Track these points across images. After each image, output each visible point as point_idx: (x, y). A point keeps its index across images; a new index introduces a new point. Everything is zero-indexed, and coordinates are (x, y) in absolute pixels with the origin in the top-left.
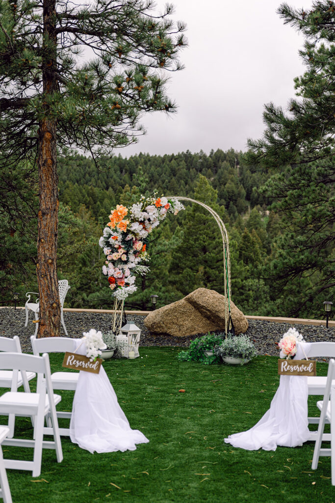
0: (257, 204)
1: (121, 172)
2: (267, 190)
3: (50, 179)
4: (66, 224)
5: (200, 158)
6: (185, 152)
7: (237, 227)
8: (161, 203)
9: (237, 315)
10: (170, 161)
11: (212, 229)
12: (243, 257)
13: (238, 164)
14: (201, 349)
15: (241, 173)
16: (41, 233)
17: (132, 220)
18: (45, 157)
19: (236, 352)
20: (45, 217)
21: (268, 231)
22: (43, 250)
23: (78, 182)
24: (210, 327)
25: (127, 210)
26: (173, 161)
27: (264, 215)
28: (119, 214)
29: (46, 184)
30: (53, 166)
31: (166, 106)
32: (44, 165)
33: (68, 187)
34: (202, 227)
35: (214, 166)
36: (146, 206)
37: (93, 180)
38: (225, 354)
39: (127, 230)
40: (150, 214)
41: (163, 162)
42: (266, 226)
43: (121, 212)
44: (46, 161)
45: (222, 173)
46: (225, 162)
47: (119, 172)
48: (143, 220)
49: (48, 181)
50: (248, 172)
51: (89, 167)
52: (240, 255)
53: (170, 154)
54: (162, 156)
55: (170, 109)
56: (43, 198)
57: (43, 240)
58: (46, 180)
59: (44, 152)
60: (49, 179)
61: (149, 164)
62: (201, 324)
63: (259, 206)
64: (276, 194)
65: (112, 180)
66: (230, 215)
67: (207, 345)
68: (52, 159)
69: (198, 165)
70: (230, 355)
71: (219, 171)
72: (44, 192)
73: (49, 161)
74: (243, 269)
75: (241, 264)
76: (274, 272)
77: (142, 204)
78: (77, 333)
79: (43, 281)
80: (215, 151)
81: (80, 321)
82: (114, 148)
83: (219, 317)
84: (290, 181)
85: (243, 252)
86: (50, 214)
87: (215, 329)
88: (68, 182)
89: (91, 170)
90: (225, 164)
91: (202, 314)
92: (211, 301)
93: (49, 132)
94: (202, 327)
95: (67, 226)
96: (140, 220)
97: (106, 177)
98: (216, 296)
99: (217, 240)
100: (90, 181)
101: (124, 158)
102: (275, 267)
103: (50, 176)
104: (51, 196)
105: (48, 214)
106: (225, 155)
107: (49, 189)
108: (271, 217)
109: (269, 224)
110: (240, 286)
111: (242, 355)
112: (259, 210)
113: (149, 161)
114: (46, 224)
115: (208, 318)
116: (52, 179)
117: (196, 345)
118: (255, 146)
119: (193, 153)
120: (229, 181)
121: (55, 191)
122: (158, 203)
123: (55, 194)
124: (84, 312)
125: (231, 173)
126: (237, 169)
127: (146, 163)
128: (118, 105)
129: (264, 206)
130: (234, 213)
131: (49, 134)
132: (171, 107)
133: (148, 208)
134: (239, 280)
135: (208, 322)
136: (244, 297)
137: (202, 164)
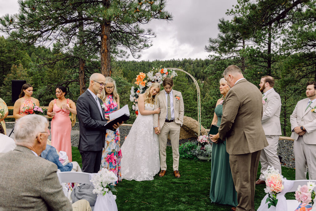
0: (199, 79)
1: (149, 67)
2: (207, 71)
3: (107, 60)
4: (124, 85)
5: (178, 61)
6: (173, 59)
7: (192, 87)
8: (164, 71)
9: (202, 130)
10: (167, 63)
11: (183, 87)
12: (195, 98)
13: (192, 64)
14: (185, 150)
15: (193, 67)
17: (148, 81)
18: (103, 48)
19: (205, 154)
21: (203, 89)
23: (133, 70)
24: (188, 136)
25: (145, 75)
26: (168, 63)
27: (202, 83)
28: (141, 77)
29: (104, 62)
30: (108, 53)
31: (167, 17)
32: (103, 52)
33: (129, 72)
34: (179, 87)
35: (183, 65)
36: (156, 73)
37: (139, 70)
38: (198, 154)
39: (146, 86)
40: (158, 77)
41: (165, 63)
42: (202, 87)
43: (142, 76)
44: (104, 50)
45: (186, 67)
46: (187, 63)
47: (148, 67)
48: (154, 81)
50: (196, 67)
51: (137, 65)
52: (194, 98)
53: (167, 60)
54: (164, 61)
55: (169, 18)
56: (103, 69)
58: (104, 60)
59: (103, 45)
61: (159, 64)
62: (184, 134)
63: (200, 79)
64: (211, 73)
65: (146, 70)
66: (189, 82)
67: (188, 149)
68: (107, 49)
69: (178, 64)
70: (201, 155)
71: (185, 66)
72: (103, 66)
73: (106, 51)
74: (195, 103)
75: (194, 101)
76: (211, 105)
77: (153, 72)
78: (122, 137)
80: (184, 59)
81: (124, 130)
82: (142, 50)
83: (193, 131)
84: (217, 67)
85: (195, 96)
87: (191, 137)
88: (129, 70)
89: (138, 66)
90: (187, 64)
91: (184, 129)
92: (189, 123)
93: (106, 35)
94: (184, 136)
95: (124, 86)
96: (152, 81)
97: (143, 69)
98: (192, 120)
99: (185, 92)
100: (138, 70)
101: (150, 62)
102: (211, 103)
103: (106, 58)
104: (107, 69)
106: (187, 61)
107: (106, 65)
108: (204, 83)
109: (204, 86)
110: (193, 109)
111: (208, 155)
112: (200, 81)
113: (160, 63)
115: (187, 131)
117: (183, 148)
118: (213, 42)
119: (175, 60)
120: (189, 70)
121: (109, 66)
122: (162, 71)
123: (109, 67)
124: (127, 126)
125: (190, 67)
126: (192, 66)
127: (158, 63)
128: (138, 10)
129: (202, 79)
130: (191, 82)
131: (106, 36)
132: (170, 17)
133: (157, 74)
134: (194, 107)
135: (188, 133)
136: (195, 114)
137: (179, 64)
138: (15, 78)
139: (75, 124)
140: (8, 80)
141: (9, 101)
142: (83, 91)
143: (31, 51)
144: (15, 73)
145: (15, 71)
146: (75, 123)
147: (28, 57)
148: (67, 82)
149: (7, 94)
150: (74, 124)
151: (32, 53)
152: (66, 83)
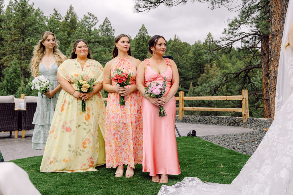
16: (271, 53)
20: (275, 38)
22: (273, 68)
29: (275, 10)
49: (277, 7)
57: (273, 59)
60: (278, 5)
72: (274, 17)
79: (273, 94)
86: (279, 36)
104: (281, 20)
105: (277, 36)
107: (279, 14)
114: (276, 44)
116: (281, 4)
138: (208, 77)
139: (248, 120)
140: (201, 80)
141: (202, 102)
142: (266, 79)
143: (231, 55)
144: (208, 73)
145: (208, 71)
146: (247, 118)
147: (224, 58)
148: (247, 69)
149: (200, 94)
150: (246, 120)
151: (232, 56)
152: (245, 71)
